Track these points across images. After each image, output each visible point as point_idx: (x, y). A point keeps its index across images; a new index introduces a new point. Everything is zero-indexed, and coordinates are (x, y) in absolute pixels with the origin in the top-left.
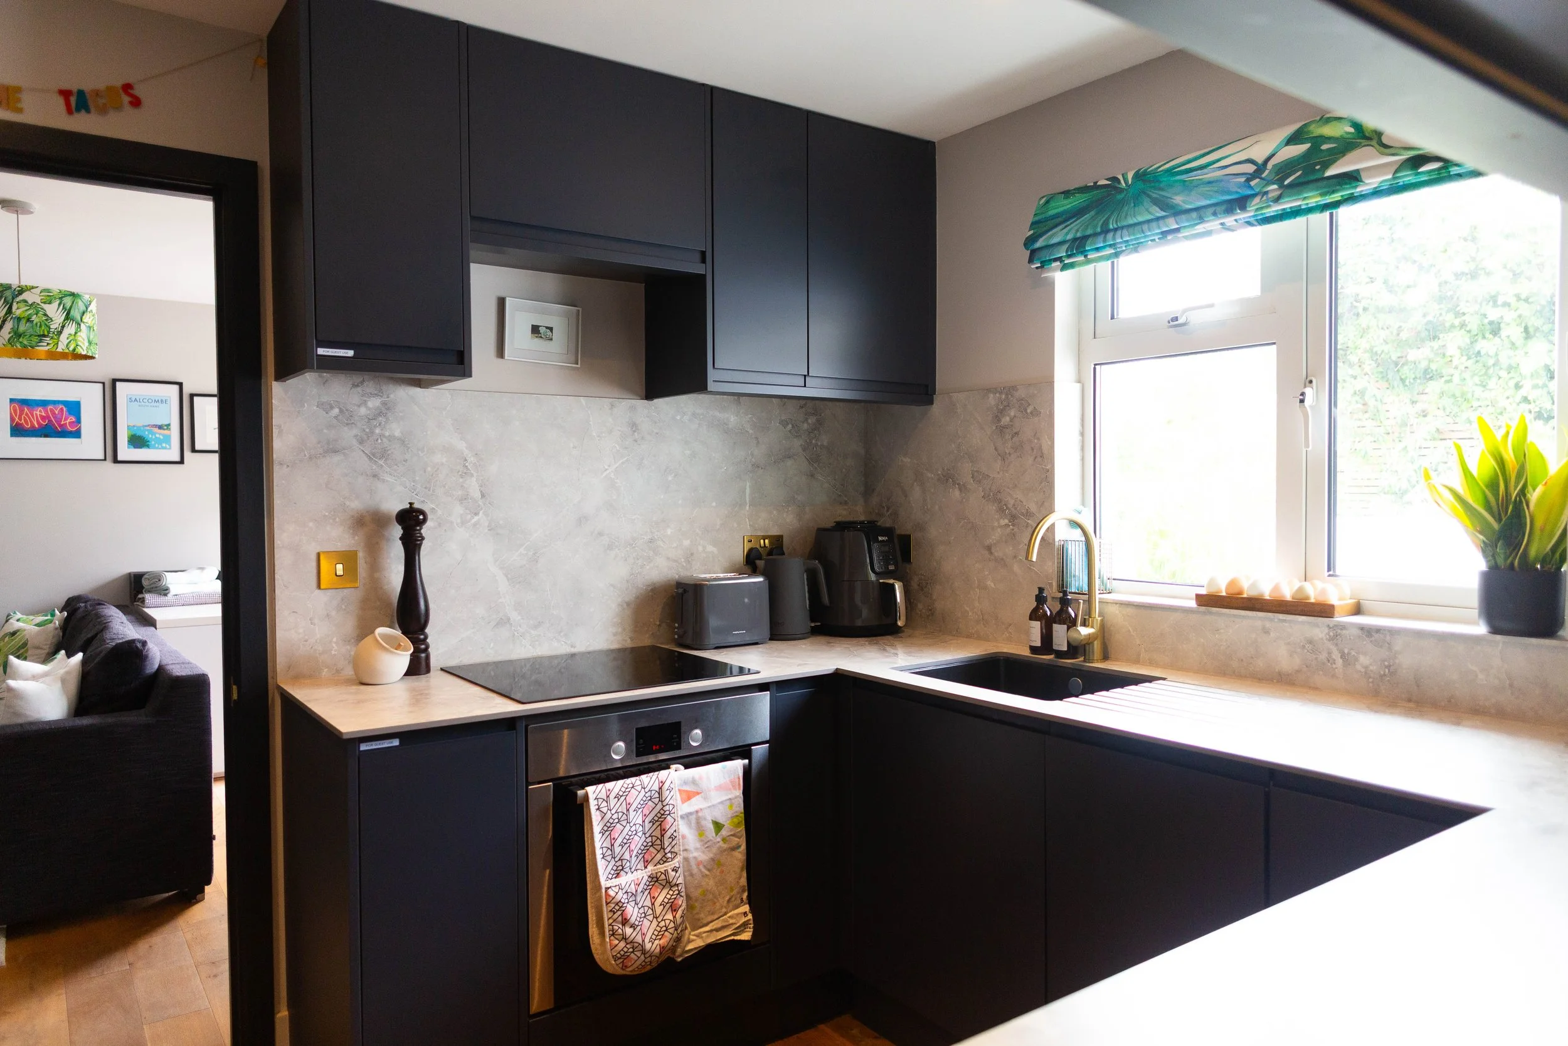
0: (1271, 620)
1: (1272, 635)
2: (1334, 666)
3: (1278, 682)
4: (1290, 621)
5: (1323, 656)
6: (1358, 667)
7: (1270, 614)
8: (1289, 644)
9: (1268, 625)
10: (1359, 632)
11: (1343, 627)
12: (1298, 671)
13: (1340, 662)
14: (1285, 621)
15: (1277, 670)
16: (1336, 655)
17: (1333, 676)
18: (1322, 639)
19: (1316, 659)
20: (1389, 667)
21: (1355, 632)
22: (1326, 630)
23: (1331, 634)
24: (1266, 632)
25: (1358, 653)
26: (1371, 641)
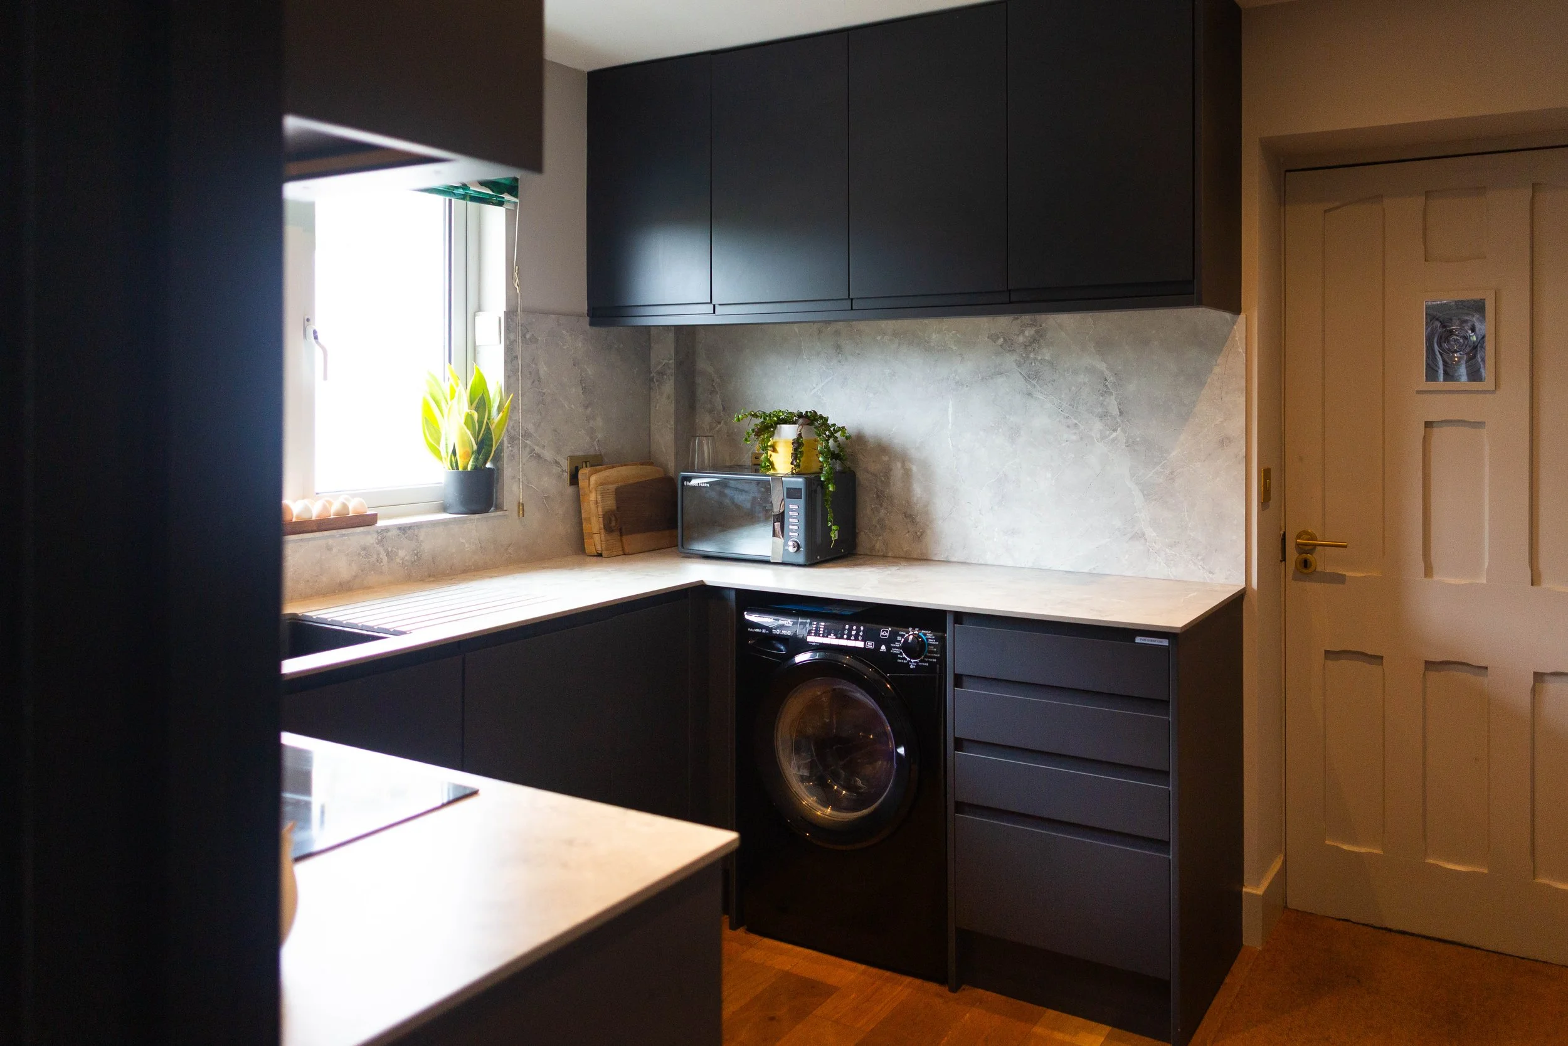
0: (333, 537)
1: (335, 550)
2: (382, 564)
3: (339, 591)
4: (348, 535)
5: (374, 559)
6: (398, 560)
7: (334, 531)
8: (348, 555)
9: (330, 541)
10: (398, 532)
11: (387, 529)
12: (355, 577)
13: (385, 559)
14: (344, 535)
15: (338, 582)
16: (383, 556)
17: (382, 573)
18: (373, 544)
19: (369, 562)
20: (416, 555)
21: (395, 532)
22: (375, 536)
23: (380, 538)
24: (329, 548)
25: (397, 549)
26: (406, 537)
